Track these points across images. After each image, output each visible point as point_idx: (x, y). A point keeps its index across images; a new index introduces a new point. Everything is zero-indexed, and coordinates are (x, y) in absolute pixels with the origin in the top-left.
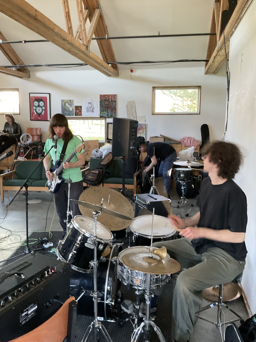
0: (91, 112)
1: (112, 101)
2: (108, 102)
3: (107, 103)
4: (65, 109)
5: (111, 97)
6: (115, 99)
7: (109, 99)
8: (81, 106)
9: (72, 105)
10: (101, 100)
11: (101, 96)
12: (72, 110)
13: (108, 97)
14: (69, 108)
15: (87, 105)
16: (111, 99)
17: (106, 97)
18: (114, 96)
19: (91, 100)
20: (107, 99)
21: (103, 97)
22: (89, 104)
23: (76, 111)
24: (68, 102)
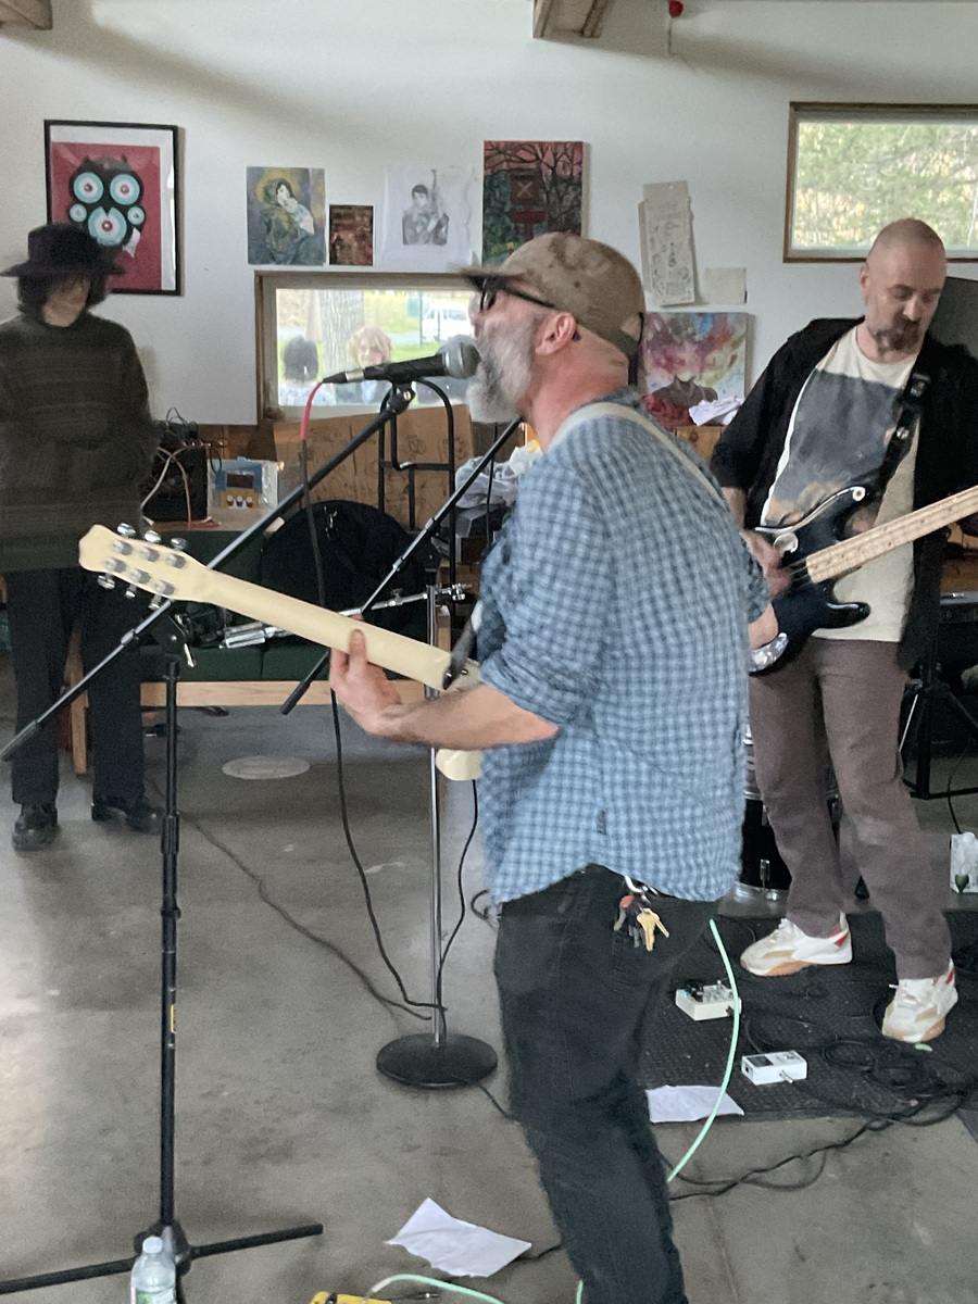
0: (427, 242)
1: (555, 180)
2: (530, 184)
3: (525, 188)
4: (269, 225)
5: (549, 158)
6: (576, 168)
7: (539, 167)
9: (313, 201)
10: (494, 174)
11: (494, 151)
12: (311, 231)
13: (534, 157)
14: (297, 219)
15: (409, 203)
16: (553, 169)
17: (522, 154)
18: (569, 152)
19: (432, 175)
20: (524, 165)
21: (502, 157)
22: (416, 194)
23: (339, 239)
24: (289, 180)
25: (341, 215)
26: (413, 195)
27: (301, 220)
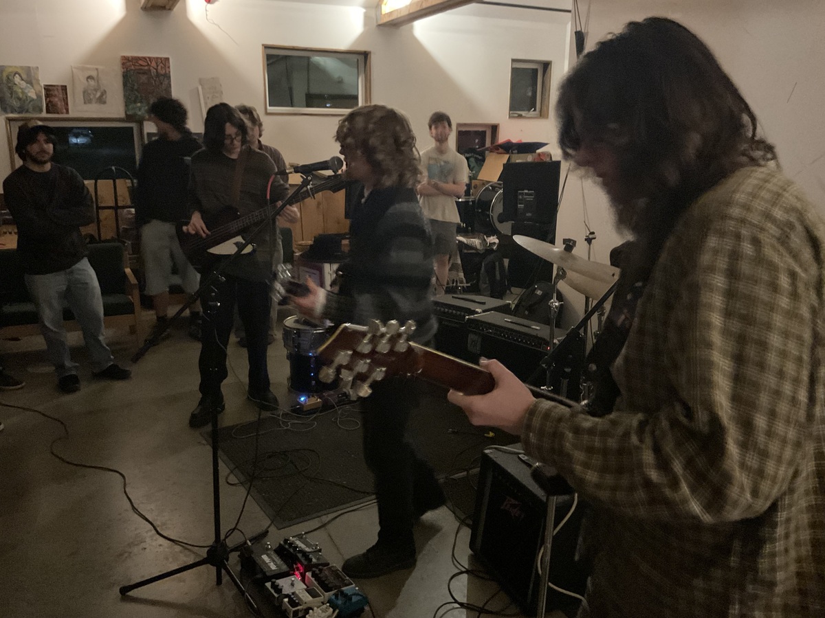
0: (96, 103)
1: (158, 75)
2: (146, 76)
3: (144, 78)
4: (10, 93)
5: (154, 64)
6: (167, 69)
7: (150, 70)
8: (66, 86)
9: (34, 82)
10: (127, 72)
11: (126, 61)
12: (35, 97)
13: (146, 64)
14: (26, 91)
15: (85, 82)
16: (156, 70)
17: (141, 62)
18: (163, 62)
19: (96, 72)
20: (143, 68)
21: (131, 63)
22: (89, 80)
23: (50, 101)
24: (20, 71)
25: (49, 89)
26: (87, 81)
27: (29, 92)
